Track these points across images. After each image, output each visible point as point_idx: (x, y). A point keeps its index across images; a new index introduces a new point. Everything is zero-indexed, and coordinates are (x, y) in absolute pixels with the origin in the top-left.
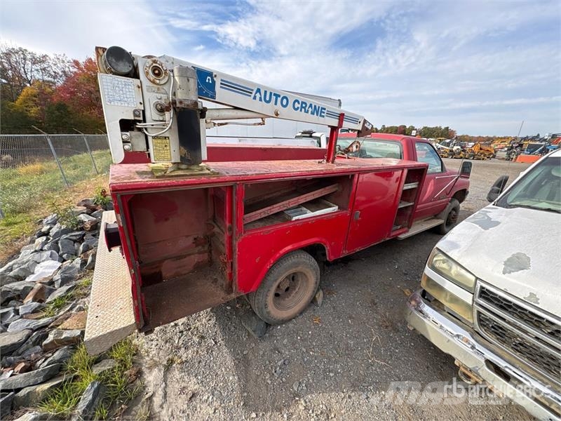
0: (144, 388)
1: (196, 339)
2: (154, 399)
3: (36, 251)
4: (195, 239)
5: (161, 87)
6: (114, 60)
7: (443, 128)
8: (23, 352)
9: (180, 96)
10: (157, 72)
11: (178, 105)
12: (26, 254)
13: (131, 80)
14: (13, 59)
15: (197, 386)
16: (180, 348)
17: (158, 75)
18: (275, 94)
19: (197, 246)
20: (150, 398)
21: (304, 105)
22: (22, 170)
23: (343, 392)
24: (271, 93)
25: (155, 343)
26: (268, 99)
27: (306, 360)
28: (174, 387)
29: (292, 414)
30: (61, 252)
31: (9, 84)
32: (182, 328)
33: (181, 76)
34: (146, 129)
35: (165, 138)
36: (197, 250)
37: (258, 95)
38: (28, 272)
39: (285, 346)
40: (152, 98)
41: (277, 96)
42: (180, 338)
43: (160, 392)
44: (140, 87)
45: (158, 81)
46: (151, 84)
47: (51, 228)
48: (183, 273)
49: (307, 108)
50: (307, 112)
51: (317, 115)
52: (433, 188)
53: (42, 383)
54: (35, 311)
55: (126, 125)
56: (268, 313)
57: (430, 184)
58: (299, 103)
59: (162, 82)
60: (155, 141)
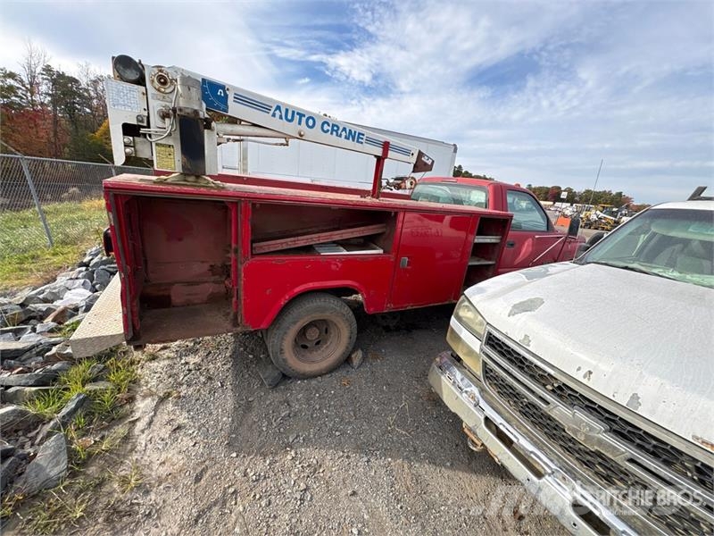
0: (132, 412)
1: (203, 379)
2: (138, 424)
3: (71, 279)
4: (211, 266)
5: (166, 95)
6: (121, 68)
7: (614, 193)
8: (25, 360)
9: (182, 104)
10: (162, 80)
11: (178, 112)
12: (62, 280)
13: (136, 86)
14: (100, 87)
15: (186, 421)
16: (182, 385)
17: (165, 83)
18: (298, 114)
19: (214, 275)
20: (134, 422)
21: (335, 128)
22: (86, 204)
23: (343, 452)
24: (293, 112)
25: (157, 375)
26: (289, 117)
27: (315, 416)
28: (163, 417)
29: (276, 462)
30: (94, 282)
31: (92, 114)
32: (191, 367)
33: (182, 84)
34: (150, 136)
35: (170, 146)
36: (213, 278)
37: (278, 112)
38: (58, 296)
39: (297, 400)
40: (156, 105)
41: (301, 115)
42: (185, 376)
43: (146, 419)
44: (146, 94)
45: (163, 90)
46: (157, 92)
47: (92, 259)
48: (196, 301)
49: (339, 132)
50: (340, 136)
51: (353, 140)
52: (530, 249)
53: (31, 386)
54: (51, 331)
55: (129, 130)
56: (285, 360)
57: (526, 244)
58: (329, 125)
59: (167, 91)
60: (159, 148)
